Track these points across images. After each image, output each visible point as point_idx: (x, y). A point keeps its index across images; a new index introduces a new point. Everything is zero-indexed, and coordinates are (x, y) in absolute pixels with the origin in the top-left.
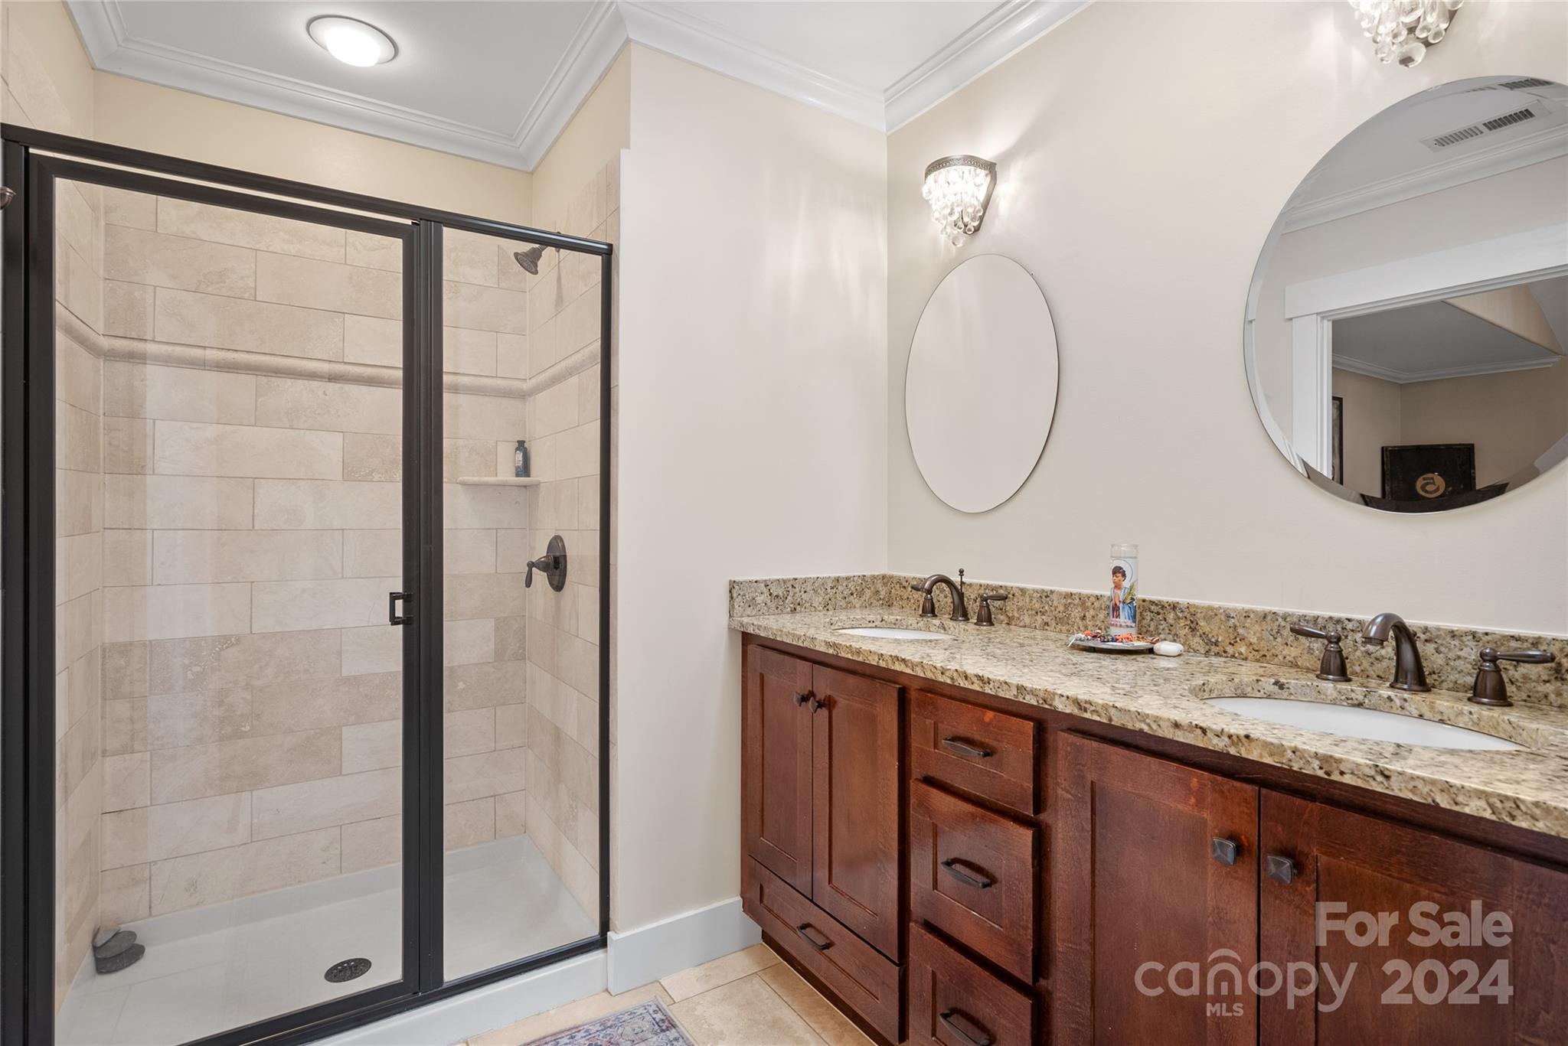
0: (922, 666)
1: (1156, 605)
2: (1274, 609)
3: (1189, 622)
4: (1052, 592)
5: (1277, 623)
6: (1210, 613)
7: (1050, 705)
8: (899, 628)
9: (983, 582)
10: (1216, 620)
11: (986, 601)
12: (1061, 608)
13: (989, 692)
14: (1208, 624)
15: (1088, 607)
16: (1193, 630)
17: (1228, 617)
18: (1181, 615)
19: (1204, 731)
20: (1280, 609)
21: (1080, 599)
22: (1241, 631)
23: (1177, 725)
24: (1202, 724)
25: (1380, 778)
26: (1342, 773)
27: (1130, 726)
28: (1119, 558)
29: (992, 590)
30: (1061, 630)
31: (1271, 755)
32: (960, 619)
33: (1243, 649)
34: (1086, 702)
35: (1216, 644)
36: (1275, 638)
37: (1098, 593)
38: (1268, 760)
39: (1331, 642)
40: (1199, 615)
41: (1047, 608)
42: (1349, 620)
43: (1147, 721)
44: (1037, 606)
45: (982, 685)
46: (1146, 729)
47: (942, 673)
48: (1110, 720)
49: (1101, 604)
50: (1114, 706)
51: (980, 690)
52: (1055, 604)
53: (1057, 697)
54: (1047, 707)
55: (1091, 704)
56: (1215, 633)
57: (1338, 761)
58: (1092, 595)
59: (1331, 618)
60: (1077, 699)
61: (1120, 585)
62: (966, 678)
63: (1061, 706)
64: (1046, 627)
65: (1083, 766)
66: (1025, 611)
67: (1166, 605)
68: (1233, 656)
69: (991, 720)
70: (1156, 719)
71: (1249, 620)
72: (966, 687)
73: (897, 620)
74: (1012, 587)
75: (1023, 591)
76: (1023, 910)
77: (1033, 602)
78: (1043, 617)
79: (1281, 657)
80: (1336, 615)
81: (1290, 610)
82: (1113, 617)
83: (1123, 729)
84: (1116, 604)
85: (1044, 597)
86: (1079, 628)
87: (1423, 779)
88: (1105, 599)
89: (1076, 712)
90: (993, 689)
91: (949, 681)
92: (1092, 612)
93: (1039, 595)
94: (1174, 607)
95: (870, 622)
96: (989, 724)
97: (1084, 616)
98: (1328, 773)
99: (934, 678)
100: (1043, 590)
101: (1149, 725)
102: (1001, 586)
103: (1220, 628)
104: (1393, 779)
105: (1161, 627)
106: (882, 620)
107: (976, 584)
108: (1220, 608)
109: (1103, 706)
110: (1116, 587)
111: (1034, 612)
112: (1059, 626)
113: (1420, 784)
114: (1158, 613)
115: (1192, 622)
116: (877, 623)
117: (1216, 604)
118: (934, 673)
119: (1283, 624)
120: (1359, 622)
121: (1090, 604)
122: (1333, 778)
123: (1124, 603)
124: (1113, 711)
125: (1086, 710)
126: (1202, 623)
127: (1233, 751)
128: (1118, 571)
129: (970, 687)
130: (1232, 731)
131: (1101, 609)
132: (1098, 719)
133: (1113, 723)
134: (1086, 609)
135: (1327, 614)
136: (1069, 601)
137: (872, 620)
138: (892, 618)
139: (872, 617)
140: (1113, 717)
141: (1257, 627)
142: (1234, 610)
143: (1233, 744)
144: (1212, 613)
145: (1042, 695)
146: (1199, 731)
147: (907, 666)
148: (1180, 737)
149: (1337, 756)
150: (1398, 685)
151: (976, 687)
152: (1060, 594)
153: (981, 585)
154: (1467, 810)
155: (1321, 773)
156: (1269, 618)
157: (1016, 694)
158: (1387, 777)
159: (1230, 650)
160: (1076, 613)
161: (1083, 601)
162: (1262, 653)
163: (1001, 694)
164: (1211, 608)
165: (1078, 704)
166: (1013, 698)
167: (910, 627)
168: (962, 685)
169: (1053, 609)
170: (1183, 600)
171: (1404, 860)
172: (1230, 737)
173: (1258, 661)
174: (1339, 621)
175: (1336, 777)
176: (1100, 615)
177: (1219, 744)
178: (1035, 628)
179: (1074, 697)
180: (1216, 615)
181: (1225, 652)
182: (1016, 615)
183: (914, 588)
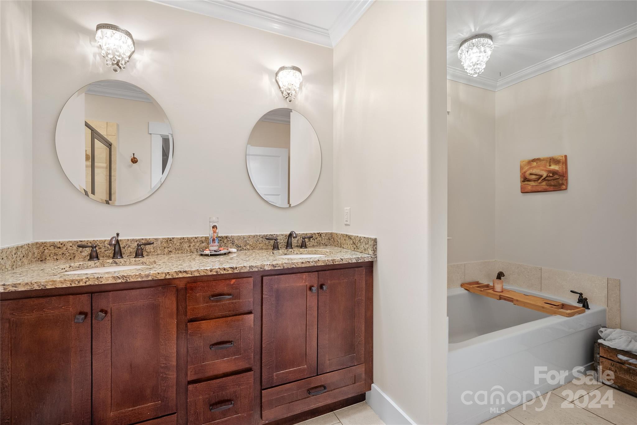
0: (198, 271)
1: (220, 237)
2: (257, 234)
3: (231, 242)
4: (173, 238)
5: (257, 238)
6: (238, 238)
7: (263, 269)
8: (82, 269)
9: (129, 238)
10: (241, 240)
11: (140, 246)
12: (178, 244)
13: (237, 272)
14: (238, 241)
15: (191, 242)
16: (233, 244)
17: (244, 238)
18: (229, 240)
20: (258, 234)
21: (188, 239)
22: (248, 242)
23: (302, 263)
24: (308, 261)
25: (342, 261)
26: (336, 262)
27: (290, 267)
28: (214, 222)
29: (136, 241)
30: (178, 253)
31: (323, 263)
32: (119, 257)
33: (248, 247)
34: (276, 264)
35: (240, 247)
36: (257, 242)
37: (196, 236)
38: (323, 264)
39: (275, 240)
40: (235, 239)
41: (170, 245)
42: (274, 234)
43: (295, 264)
44: (165, 245)
45: (233, 270)
46: (294, 266)
47: (211, 271)
48: (284, 267)
49: (198, 240)
50: (285, 263)
51: (232, 272)
52: (175, 242)
53: (265, 266)
54: (262, 270)
55: (278, 264)
56: (240, 244)
57: (335, 260)
58: (193, 237)
59: (270, 235)
60: (273, 264)
61: (216, 232)
62: (225, 270)
63: (267, 268)
64: (170, 253)
65: (272, 285)
66: (158, 248)
67: (224, 237)
68: (245, 250)
69: (234, 282)
70: (297, 263)
71: (250, 238)
72: (225, 273)
73: (80, 265)
74: (150, 239)
75: (157, 240)
76: (250, 343)
77: (163, 244)
78: (168, 249)
79: (258, 247)
80: (271, 234)
81: (261, 234)
82: (213, 243)
83: (288, 269)
84: (214, 239)
85: (169, 241)
86: (187, 250)
87: (347, 258)
88: (199, 238)
89: (273, 268)
90: (238, 270)
91: (215, 273)
92: (193, 244)
93: (166, 240)
94: (227, 237)
95: (62, 269)
96: (233, 284)
97: (190, 246)
98: (333, 263)
99: (206, 274)
100: (168, 238)
101: (295, 265)
102: (143, 239)
103: (241, 242)
104: (343, 260)
105: (222, 245)
106: (70, 266)
107: (125, 240)
108: (241, 236)
109: (281, 264)
110: (214, 232)
111: (163, 248)
112: (177, 251)
113: (347, 260)
114: (221, 240)
115: (233, 241)
116: (66, 269)
117: (240, 235)
118: (205, 272)
119: (259, 238)
120: (276, 235)
121: (192, 241)
122: (334, 264)
123: (217, 238)
124: (285, 264)
125: (276, 267)
126: (236, 241)
127: (315, 265)
128: (214, 227)
129: (227, 273)
131: (198, 242)
132: (280, 268)
133: (285, 268)
134: (191, 243)
135: (269, 234)
136: (182, 241)
137: (63, 268)
138: (77, 264)
139: (63, 267)
140: (285, 266)
141: (252, 240)
142: (246, 236)
143: (316, 263)
144: (239, 238)
145: (260, 266)
147: (187, 274)
148: (303, 266)
149: (335, 259)
150: (288, 248)
151: (230, 272)
152: (178, 238)
153: (128, 240)
154: (353, 262)
155: (332, 264)
156: (255, 237)
157: (249, 269)
158: (342, 260)
159: (244, 248)
160: (186, 246)
161: (189, 240)
162: (253, 247)
163: (242, 271)
164: (239, 236)
165: (273, 266)
166: (247, 271)
167: (89, 267)
168: (222, 273)
169: (174, 245)
170: (230, 235)
171: (342, 276)
172: (315, 261)
173: (252, 249)
174: (272, 235)
175: (335, 263)
176: (197, 244)
177: (312, 264)
178: (164, 254)
179: (272, 264)
180: (240, 238)
181: (243, 249)
182: (152, 250)
183: (79, 246)
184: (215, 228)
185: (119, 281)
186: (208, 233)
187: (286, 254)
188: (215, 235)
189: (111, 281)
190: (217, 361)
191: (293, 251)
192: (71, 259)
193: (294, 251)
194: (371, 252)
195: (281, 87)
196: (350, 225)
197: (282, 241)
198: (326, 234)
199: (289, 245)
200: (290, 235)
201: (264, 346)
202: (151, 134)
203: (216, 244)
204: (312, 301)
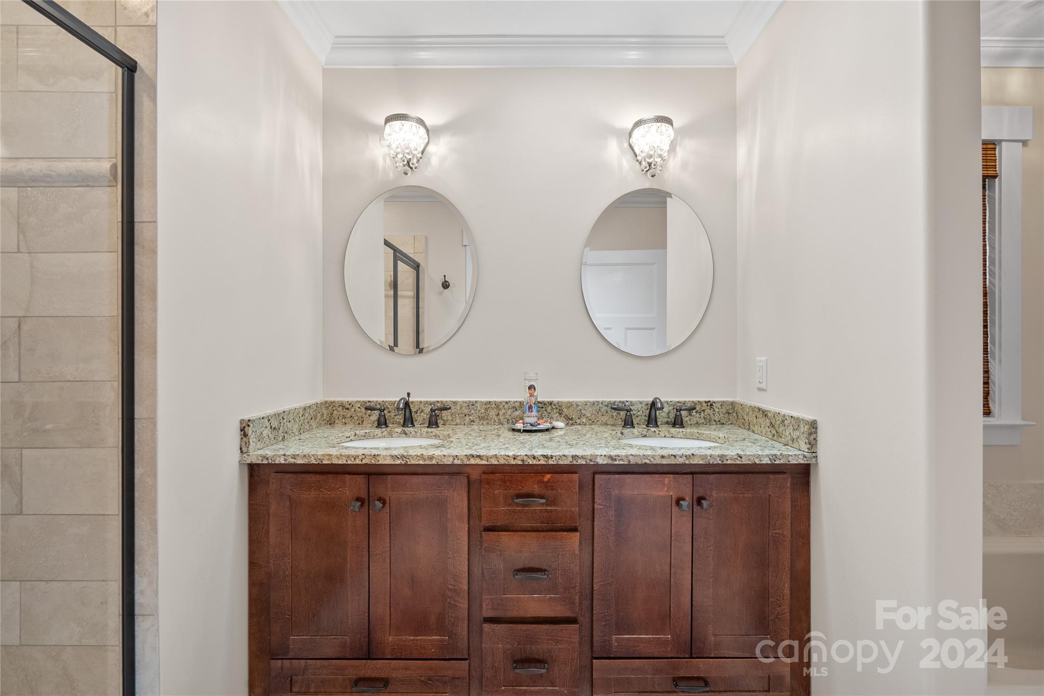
0: (497, 457)
1: (541, 403)
2: (598, 400)
3: (558, 410)
4: (476, 402)
5: (599, 406)
6: (569, 404)
7: (594, 462)
8: (368, 438)
9: (422, 400)
10: (572, 409)
11: (434, 412)
12: (483, 411)
13: (552, 463)
14: (568, 410)
15: (501, 409)
16: (560, 414)
17: (577, 406)
18: (554, 407)
19: (675, 456)
20: (600, 400)
21: (496, 404)
22: (583, 412)
23: (663, 457)
24: (674, 454)
25: (739, 459)
26: (727, 460)
27: (640, 463)
28: (531, 380)
29: (431, 404)
30: (483, 423)
31: (702, 460)
32: (410, 426)
33: (584, 420)
34: (616, 456)
35: (572, 419)
36: (598, 413)
37: (507, 400)
38: (701, 462)
39: (628, 412)
40: (563, 406)
41: (473, 412)
42: (627, 401)
43: (649, 458)
44: (466, 411)
45: (546, 460)
46: (648, 462)
47: (514, 459)
48: (629, 461)
49: (509, 406)
50: (631, 455)
51: (545, 463)
52: (479, 408)
53: (598, 457)
54: (592, 463)
55: (618, 456)
56: (571, 414)
57: (726, 456)
58: (503, 401)
59: (620, 401)
60: (610, 455)
61: (533, 395)
62: (534, 458)
63: (600, 461)
64: (472, 423)
65: (610, 489)
66: (457, 415)
67: (547, 403)
68: (580, 424)
69: (549, 479)
70: (653, 457)
71: (587, 406)
72: (534, 463)
73: (366, 433)
74: (447, 401)
75: (455, 403)
76: (573, 578)
77: (463, 409)
78: (470, 417)
79: (600, 421)
80: (622, 400)
81: (605, 400)
82: (529, 412)
83: (637, 465)
84: (531, 405)
85: (471, 406)
86: (495, 421)
87: (752, 455)
88: (511, 403)
89: (610, 462)
90: (555, 461)
91: (520, 463)
92: (503, 411)
93: (467, 405)
94: (551, 403)
95: (347, 438)
96: (548, 482)
97: (498, 414)
98: (722, 462)
99: (507, 463)
100: (470, 401)
101: (649, 460)
102: (438, 401)
103: (573, 411)
104: (743, 458)
105: (544, 415)
106: (356, 435)
107: (417, 402)
108: (573, 402)
109: (625, 456)
110: (531, 396)
111: (463, 415)
112: (482, 422)
113: (750, 457)
114: (542, 408)
115: (560, 410)
116: (352, 438)
117: (571, 400)
118: (507, 460)
119: (601, 406)
120: (631, 402)
121: (502, 406)
122: (724, 463)
123: (535, 404)
124: (631, 457)
125: (616, 460)
126: (565, 410)
127: (687, 462)
128: (531, 387)
129: (537, 463)
130: (687, 454)
131: (509, 408)
132: (623, 463)
133: (631, 463)
134: (500, 409)
135: (619, 400)
136: (488, 406)
137: (348, 436)
138: (363, 432)
139: (347, 434)
140: (631, 460)
141: (591, 409)
142: (580, 402)
143: (688, 459)
144: (570, 405)
145: (589, 458)
146: (673, 457)
147: (482, 459)
148: (664, 462)
149: (725, 454)
150: (650, 426)
151: (542, 462)
152: (482, 402)
153: (421, 402)
154: (764, 462)
155: (720, 462)
156: (596, 404)
157: (571, 460)
158: (741, 457)
159: (578, 421)
160: (493, 413)
161: (498, 405)
162: (592, 421)
163: (561, 462)
164: (569, 402)
165: (612, 458)
166: (569, 463)
167: (376, 437)
168: (530, 463)
169: (477, 412)
170: (555, 400)
171: (741, 486)
172: (686, 456)
173: (591, 425)
174: (623, 402)
175: (725, 462)
176: (508, 412)
177: (680, 461)
178: (465, 424)
179: (609, 455)
180: (572, 405)
181: (576, 423)
182: (450, 418)
183: (367, 409)
184: (533, 389)
185: (398, 462)
186: (522, 396)
187: (645, 436)
188: (533, 400)
189: (389, 461)
190: (524, 597)
191: (657, 432)
192: (359, 424)
193: (660, 431)
194: (804, 447)
195: (638, 154)
196: (766, 390)
197: (640, 415)
198: (723, 404)
199: (652, 421)
200: (653, 404)
201: (596, 587)
202: (466, 246)
203: (534, 413)
204: (683, 525)
